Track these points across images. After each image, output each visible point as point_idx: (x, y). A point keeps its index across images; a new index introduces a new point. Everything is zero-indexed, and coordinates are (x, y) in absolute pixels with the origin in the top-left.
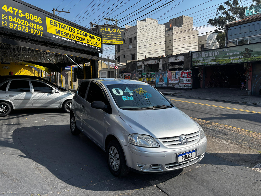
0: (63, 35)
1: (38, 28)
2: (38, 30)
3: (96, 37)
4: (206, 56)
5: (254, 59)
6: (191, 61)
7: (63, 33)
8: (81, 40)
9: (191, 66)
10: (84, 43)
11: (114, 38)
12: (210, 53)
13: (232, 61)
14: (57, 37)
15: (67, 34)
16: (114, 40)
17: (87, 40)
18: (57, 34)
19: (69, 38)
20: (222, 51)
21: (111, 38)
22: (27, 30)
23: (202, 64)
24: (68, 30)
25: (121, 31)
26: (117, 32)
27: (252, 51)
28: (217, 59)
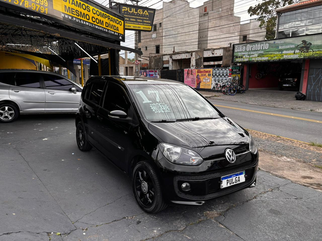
0: (74, 14)
1: (42, 3)
2: (42, 6)
3: (117, 20)
4: (251, 49)
5: (313, 54)
6: (233, 56)
7: (75, 11)
8: (98, 22)
9: (232, 62)
10: (102, 27)
11: (140, 22)
12: (257, 46)
13: (285, 57)
14: (66, 16)
15: (79, 13)
16: (139, 24)
17: (106, 23)
18: (66, 12)
19: (81, 18)
20: (272, 44)
21: (136, 22)
22: (27, 6)
23: (246, 60)
24: (81, 8)
25: (148, 13)
26: (144, 14)
27: (311, 44)
28: (266, 54)
